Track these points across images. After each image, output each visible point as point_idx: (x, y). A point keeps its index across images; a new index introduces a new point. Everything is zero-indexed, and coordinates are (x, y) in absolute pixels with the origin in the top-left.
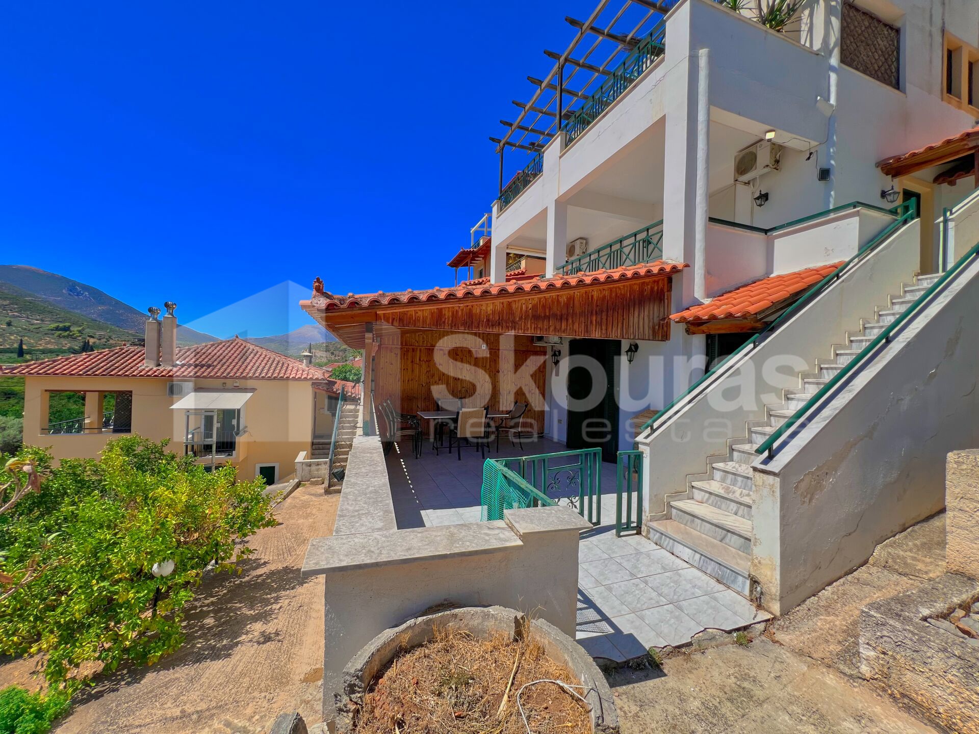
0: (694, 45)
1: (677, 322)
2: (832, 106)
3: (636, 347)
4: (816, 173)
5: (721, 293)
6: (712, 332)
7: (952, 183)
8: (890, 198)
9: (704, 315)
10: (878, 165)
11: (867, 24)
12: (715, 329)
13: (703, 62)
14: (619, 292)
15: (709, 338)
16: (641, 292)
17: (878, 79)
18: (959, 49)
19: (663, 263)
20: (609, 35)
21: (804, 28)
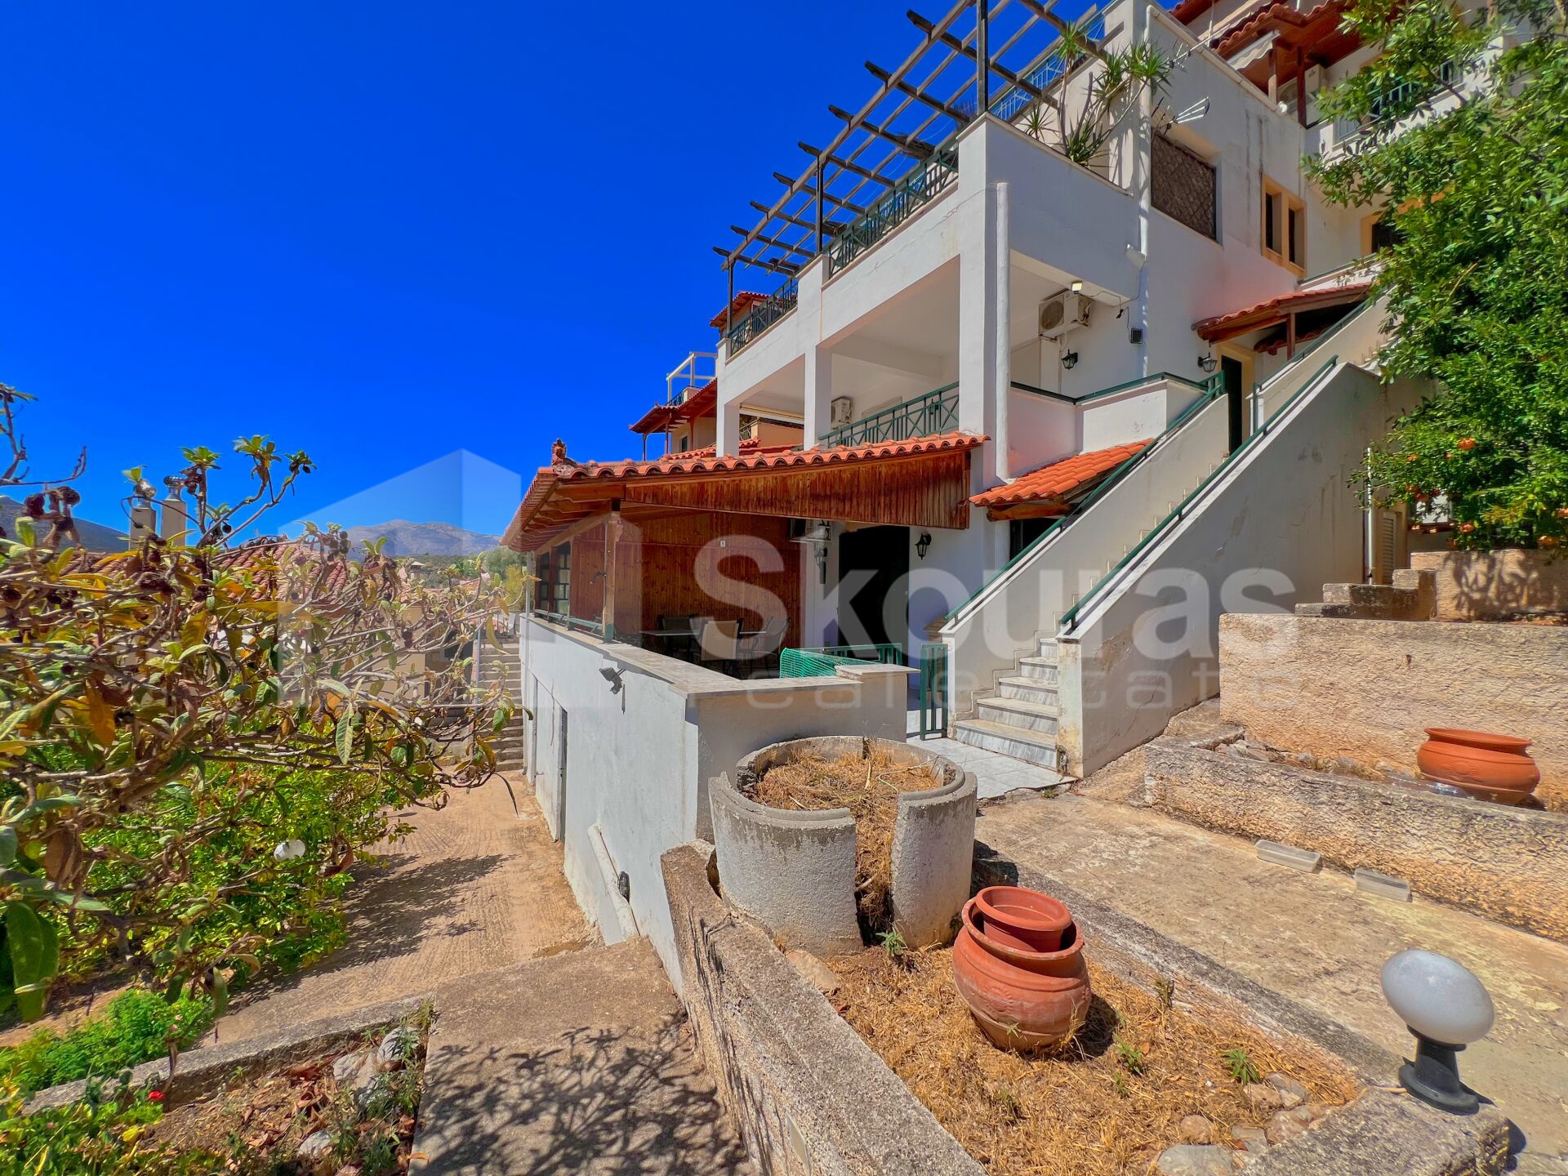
0: (992, 176)
1: (977, 505)
2: (1143, 256)
3: (929, 538)
4: (1127, 335)
5: (1025, 472)
6: (1017, 518)
7: (1273, 352)
8: (1207, 367)
9: (1007, 495)
10: (1194, 327)
11: (1180, 160)
12: (1020, 513)
13: (1001, 198)
14: (910, 468)
15: (1014, 525)
16: (936, 469)
17: (1191, 225)
18: (1279, 195)
19: (960, 434)
20: (884, 134)
21: (1113, 162)
